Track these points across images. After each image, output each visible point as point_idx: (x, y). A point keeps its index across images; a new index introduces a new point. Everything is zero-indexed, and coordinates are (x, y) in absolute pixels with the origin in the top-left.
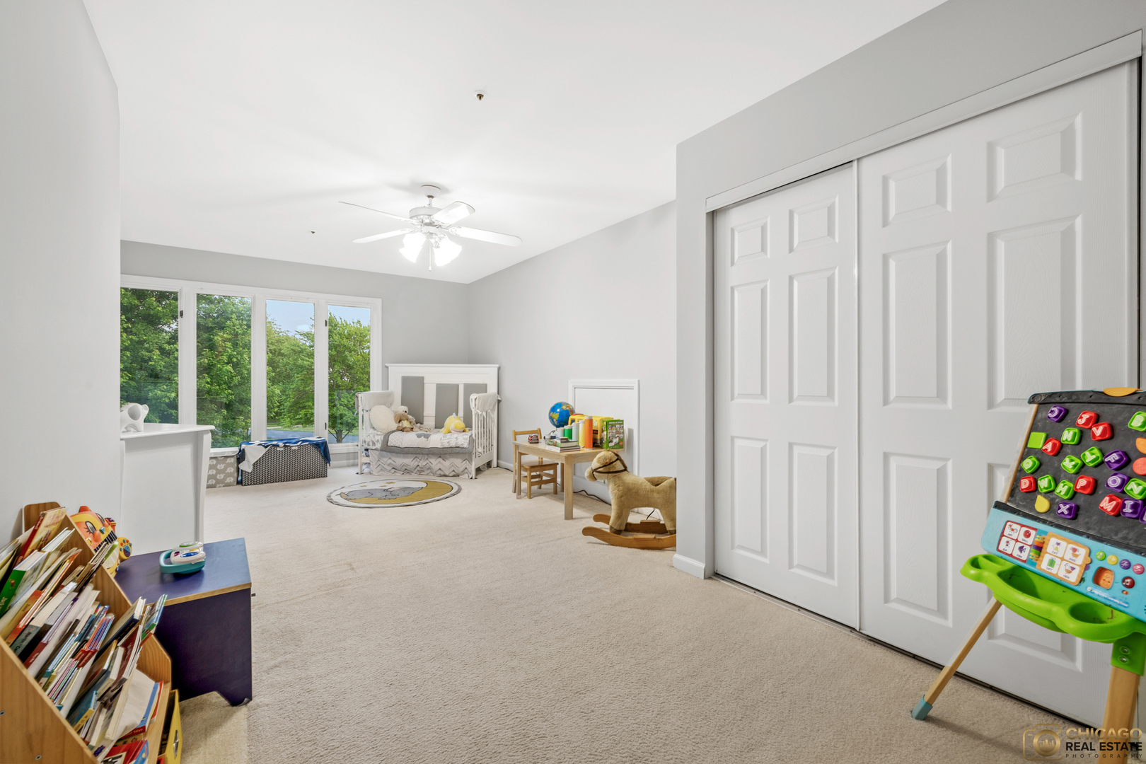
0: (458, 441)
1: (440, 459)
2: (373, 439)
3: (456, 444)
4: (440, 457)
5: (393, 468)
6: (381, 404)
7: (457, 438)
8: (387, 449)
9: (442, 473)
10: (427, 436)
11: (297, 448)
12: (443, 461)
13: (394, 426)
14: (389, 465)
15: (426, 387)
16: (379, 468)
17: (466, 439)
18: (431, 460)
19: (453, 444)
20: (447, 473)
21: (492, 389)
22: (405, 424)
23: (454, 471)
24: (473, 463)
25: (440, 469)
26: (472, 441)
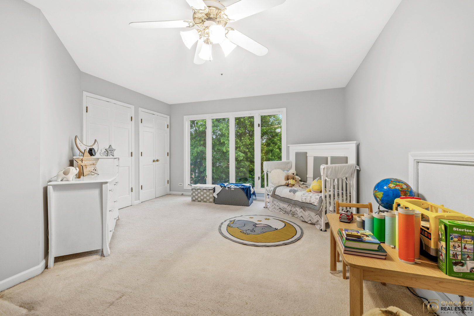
0: (312, 199)
1: (301, 210)
2: (270, 189)
3: (310, 201)
4: (302, 208)
5: (280, 208)
6: (279, 168)
7: (311, 197)
8: (274, 195)
9: (303, 220)
10: (295, 192)
11: (233, 189)
12: (303, 211)
13: (284, 182)
14: (278, 206)
15: (308, 158)
16: (273, 207)
17: (317, 199)
18: (297, 209)
19: (308, 201)
20: (306, 221)
21: (352, 161)
22: (291, 181)
23: (310, 220)
24: (323, 218)
25: (302, 216)
26: (321, 201)
